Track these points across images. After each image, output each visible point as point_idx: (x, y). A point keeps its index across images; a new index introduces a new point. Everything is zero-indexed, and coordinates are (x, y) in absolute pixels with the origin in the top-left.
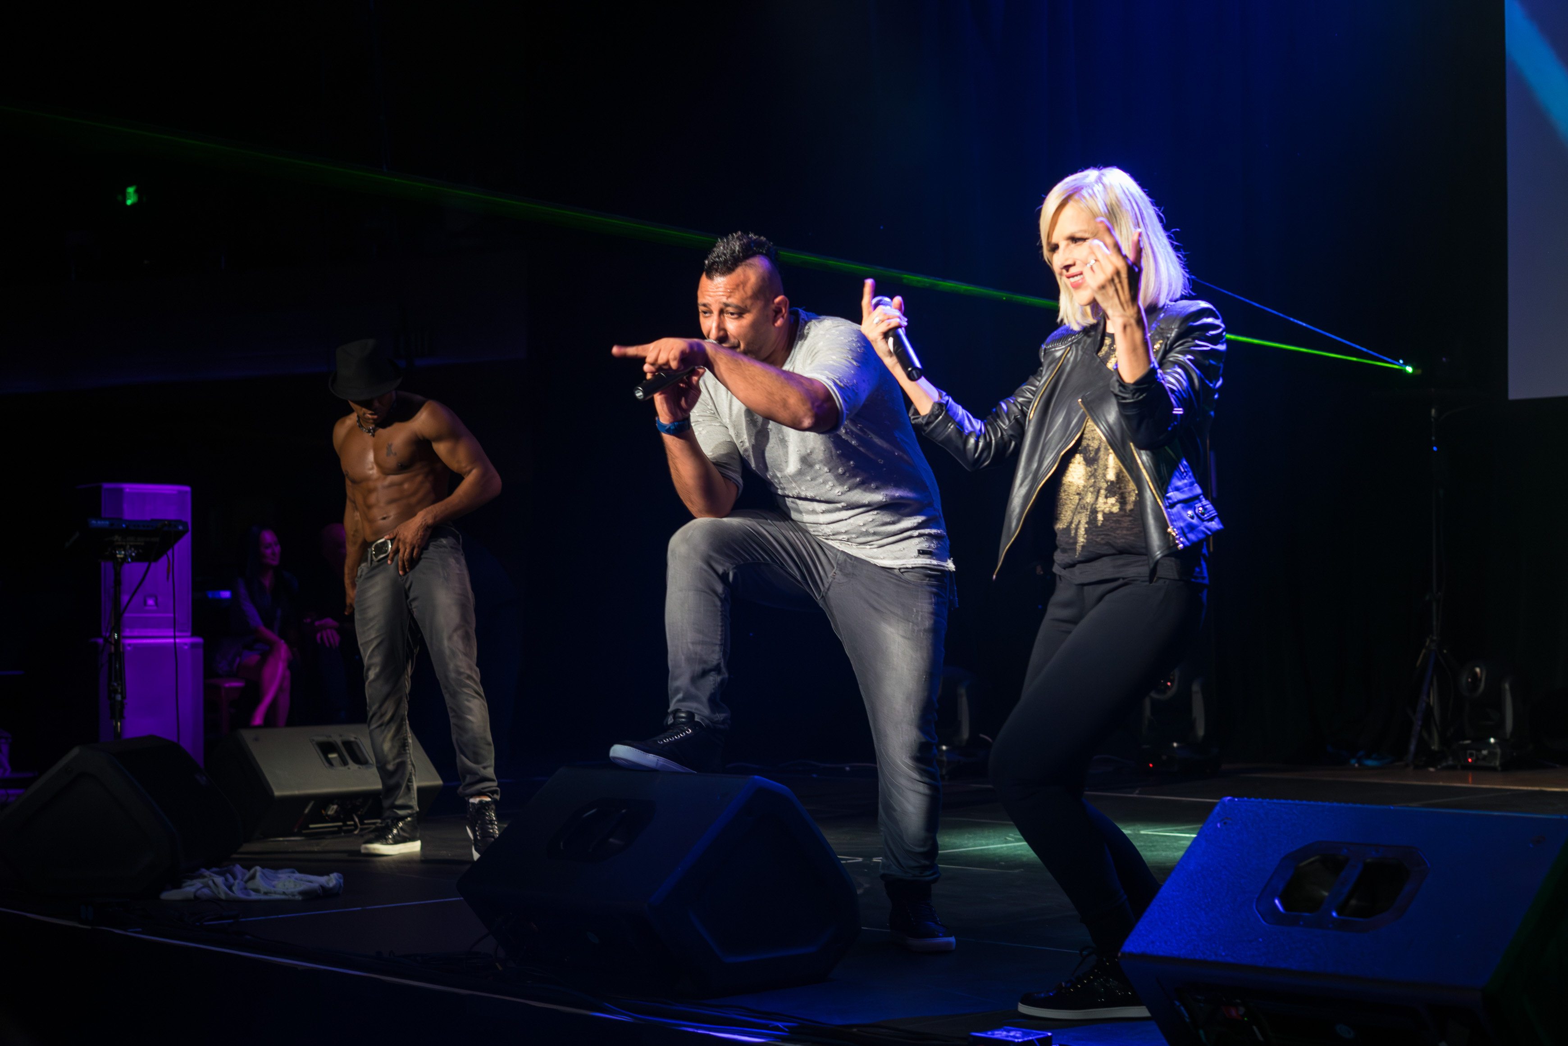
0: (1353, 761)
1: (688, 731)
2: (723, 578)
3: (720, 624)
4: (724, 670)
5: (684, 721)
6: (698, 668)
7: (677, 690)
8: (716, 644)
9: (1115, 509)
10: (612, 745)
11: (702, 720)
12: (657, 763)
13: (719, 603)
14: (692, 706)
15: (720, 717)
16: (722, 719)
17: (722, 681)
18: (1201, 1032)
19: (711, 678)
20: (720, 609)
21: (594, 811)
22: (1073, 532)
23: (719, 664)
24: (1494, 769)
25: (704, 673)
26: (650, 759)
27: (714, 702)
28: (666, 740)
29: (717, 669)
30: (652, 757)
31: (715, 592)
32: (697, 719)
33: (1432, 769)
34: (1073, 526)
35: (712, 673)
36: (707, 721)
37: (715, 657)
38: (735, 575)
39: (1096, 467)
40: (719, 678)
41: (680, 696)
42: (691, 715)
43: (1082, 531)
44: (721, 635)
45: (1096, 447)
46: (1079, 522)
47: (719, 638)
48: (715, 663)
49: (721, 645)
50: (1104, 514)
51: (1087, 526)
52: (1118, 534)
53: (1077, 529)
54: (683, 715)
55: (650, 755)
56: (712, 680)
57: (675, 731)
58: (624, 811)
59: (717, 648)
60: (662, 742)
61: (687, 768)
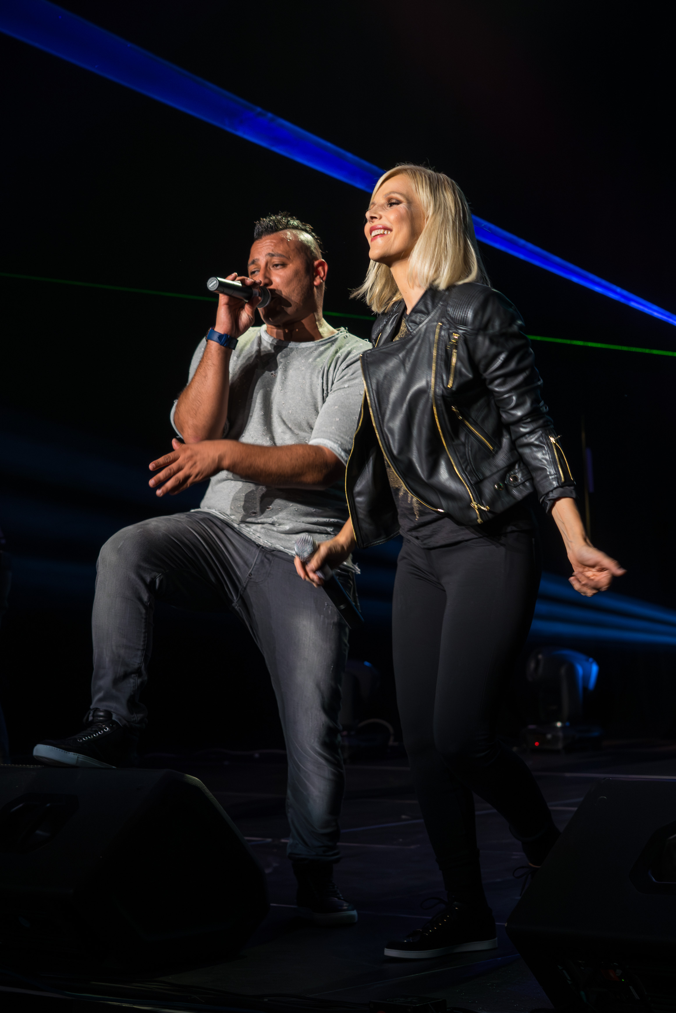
1: (106, 729)
2: (150, 586)
3: (143, 631)
4: (144, 672)
5: (102, 720)
6: (121, 670)
7: (100, 689)
8: (138, 649)
10: (35, 745)
11: (120, 720)
12: (78, 759)
13: (144, 611)
14: (111, 705)
15: (138, 717)
16: (139, 719)
17: (142, 683)
18: (582, 993)
19: (132, 681)
20: (144, 616)
21: (21, 805)
23: (140, 668)
25: (126, 676)
26: (71, 757)
27: (132, 704)
28: (85, 738)
29: (138, 672)
30: (73, 755)
31: (140, 599)
32: (114, 717)
35: (133, 675)
36: (125, 722)
37: (137, 661)
38: (161, 581)
40: (139, 681)
41: (101, 695)
42: (108, 714)
44: (144, 641)
47: (142, 643)
48: (136, 666)
49: (143, 650)
54: (102, 714)
55: (71, 753)
56: (132, 683)
57: (94, 729)
58: (48, 805)
59: (139, 653)
60: (81, 741)
61: (104, 763)
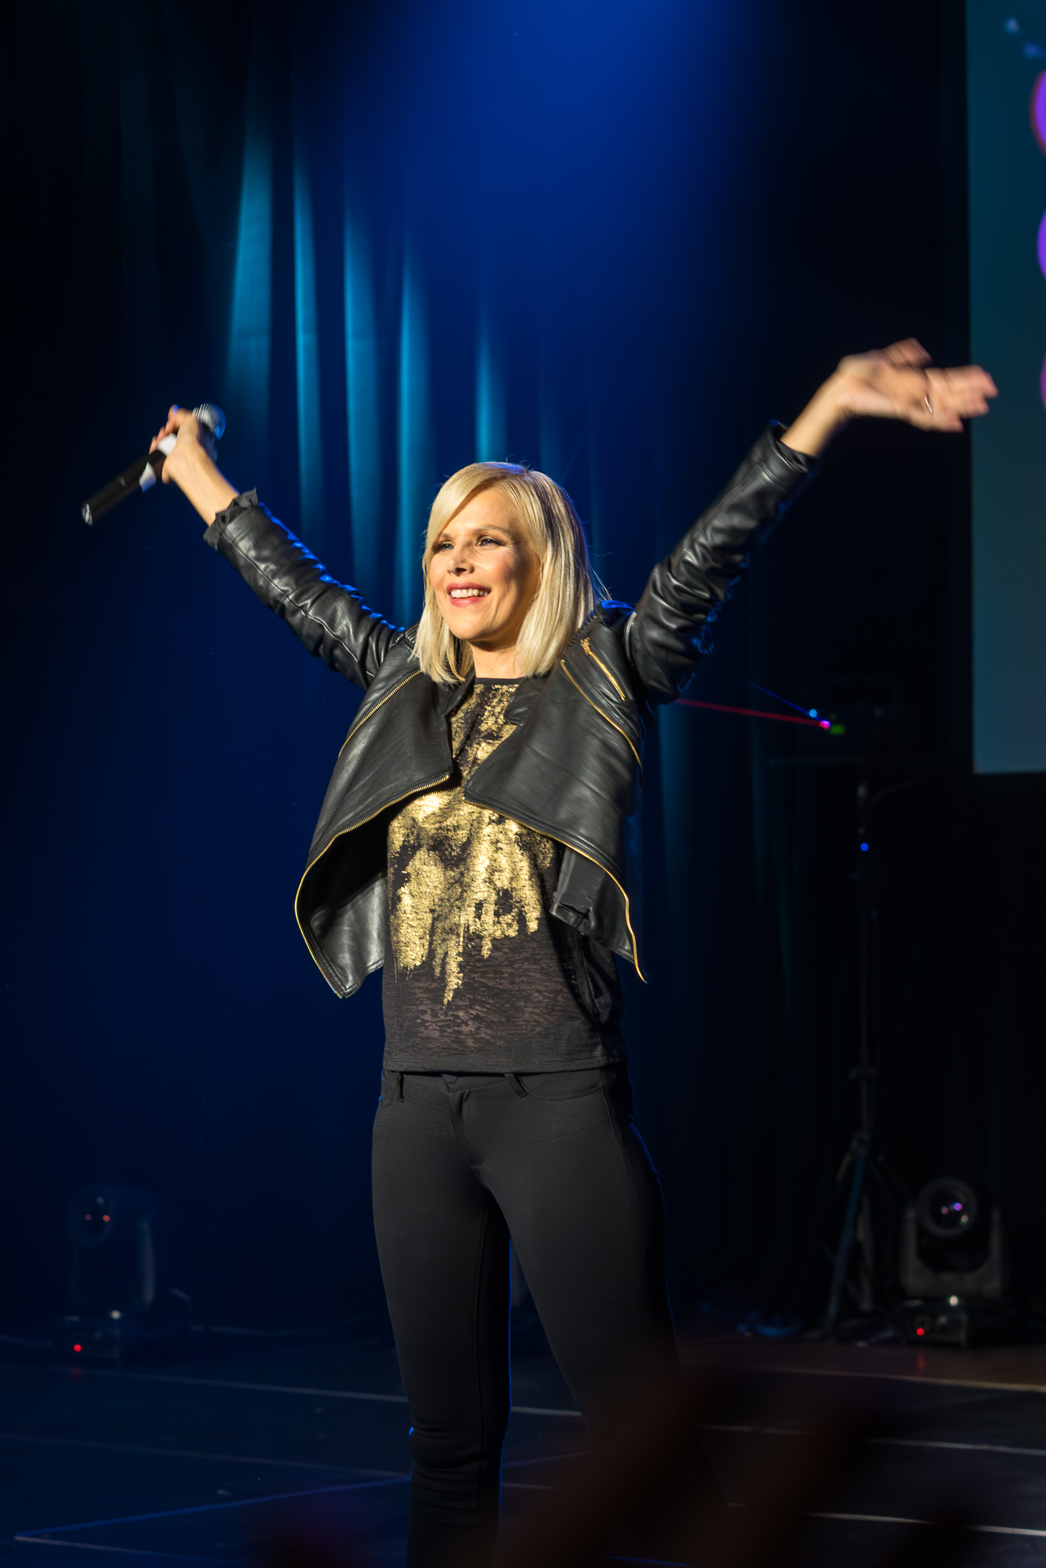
0: (742, 1328)
9: (512, 933)
22: (438, 971)
24: (954, 1346)
33: (862, 1344)
34: (438, 961)
39: (462, 869)
43: (453, 966)
45: (465, 840)
46: (446, 954)
50: (494, 940)
51: (460, 959)
52: (516, 969)
53: (444, 964)
